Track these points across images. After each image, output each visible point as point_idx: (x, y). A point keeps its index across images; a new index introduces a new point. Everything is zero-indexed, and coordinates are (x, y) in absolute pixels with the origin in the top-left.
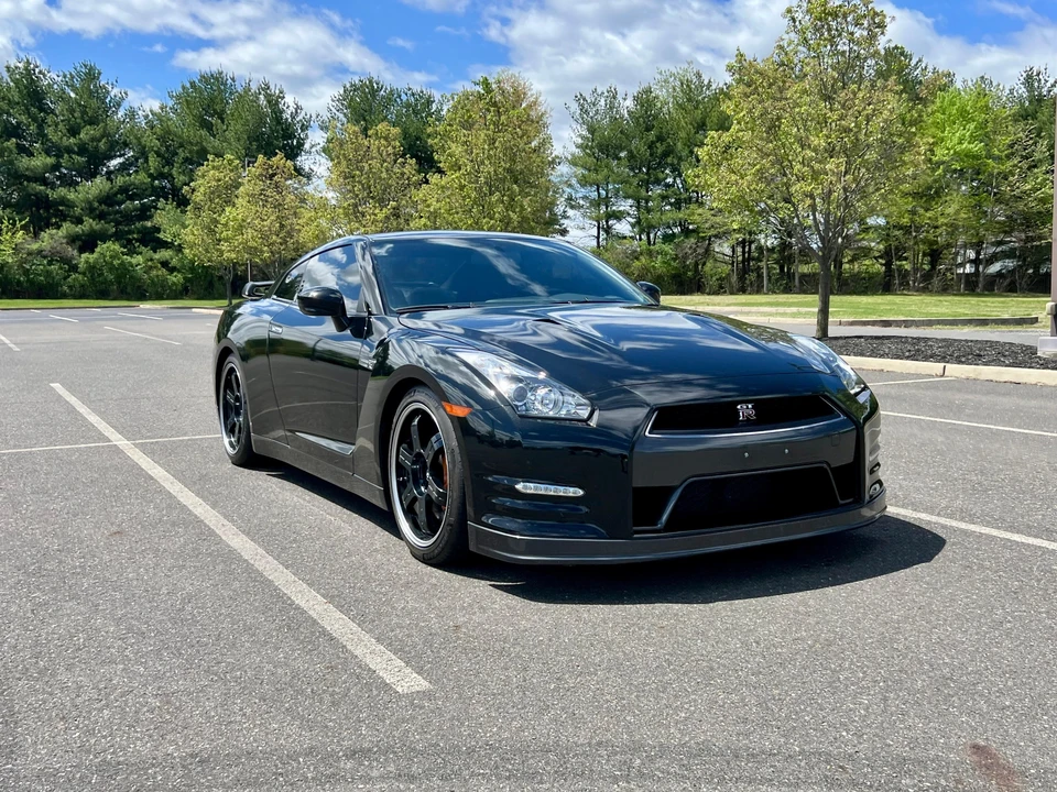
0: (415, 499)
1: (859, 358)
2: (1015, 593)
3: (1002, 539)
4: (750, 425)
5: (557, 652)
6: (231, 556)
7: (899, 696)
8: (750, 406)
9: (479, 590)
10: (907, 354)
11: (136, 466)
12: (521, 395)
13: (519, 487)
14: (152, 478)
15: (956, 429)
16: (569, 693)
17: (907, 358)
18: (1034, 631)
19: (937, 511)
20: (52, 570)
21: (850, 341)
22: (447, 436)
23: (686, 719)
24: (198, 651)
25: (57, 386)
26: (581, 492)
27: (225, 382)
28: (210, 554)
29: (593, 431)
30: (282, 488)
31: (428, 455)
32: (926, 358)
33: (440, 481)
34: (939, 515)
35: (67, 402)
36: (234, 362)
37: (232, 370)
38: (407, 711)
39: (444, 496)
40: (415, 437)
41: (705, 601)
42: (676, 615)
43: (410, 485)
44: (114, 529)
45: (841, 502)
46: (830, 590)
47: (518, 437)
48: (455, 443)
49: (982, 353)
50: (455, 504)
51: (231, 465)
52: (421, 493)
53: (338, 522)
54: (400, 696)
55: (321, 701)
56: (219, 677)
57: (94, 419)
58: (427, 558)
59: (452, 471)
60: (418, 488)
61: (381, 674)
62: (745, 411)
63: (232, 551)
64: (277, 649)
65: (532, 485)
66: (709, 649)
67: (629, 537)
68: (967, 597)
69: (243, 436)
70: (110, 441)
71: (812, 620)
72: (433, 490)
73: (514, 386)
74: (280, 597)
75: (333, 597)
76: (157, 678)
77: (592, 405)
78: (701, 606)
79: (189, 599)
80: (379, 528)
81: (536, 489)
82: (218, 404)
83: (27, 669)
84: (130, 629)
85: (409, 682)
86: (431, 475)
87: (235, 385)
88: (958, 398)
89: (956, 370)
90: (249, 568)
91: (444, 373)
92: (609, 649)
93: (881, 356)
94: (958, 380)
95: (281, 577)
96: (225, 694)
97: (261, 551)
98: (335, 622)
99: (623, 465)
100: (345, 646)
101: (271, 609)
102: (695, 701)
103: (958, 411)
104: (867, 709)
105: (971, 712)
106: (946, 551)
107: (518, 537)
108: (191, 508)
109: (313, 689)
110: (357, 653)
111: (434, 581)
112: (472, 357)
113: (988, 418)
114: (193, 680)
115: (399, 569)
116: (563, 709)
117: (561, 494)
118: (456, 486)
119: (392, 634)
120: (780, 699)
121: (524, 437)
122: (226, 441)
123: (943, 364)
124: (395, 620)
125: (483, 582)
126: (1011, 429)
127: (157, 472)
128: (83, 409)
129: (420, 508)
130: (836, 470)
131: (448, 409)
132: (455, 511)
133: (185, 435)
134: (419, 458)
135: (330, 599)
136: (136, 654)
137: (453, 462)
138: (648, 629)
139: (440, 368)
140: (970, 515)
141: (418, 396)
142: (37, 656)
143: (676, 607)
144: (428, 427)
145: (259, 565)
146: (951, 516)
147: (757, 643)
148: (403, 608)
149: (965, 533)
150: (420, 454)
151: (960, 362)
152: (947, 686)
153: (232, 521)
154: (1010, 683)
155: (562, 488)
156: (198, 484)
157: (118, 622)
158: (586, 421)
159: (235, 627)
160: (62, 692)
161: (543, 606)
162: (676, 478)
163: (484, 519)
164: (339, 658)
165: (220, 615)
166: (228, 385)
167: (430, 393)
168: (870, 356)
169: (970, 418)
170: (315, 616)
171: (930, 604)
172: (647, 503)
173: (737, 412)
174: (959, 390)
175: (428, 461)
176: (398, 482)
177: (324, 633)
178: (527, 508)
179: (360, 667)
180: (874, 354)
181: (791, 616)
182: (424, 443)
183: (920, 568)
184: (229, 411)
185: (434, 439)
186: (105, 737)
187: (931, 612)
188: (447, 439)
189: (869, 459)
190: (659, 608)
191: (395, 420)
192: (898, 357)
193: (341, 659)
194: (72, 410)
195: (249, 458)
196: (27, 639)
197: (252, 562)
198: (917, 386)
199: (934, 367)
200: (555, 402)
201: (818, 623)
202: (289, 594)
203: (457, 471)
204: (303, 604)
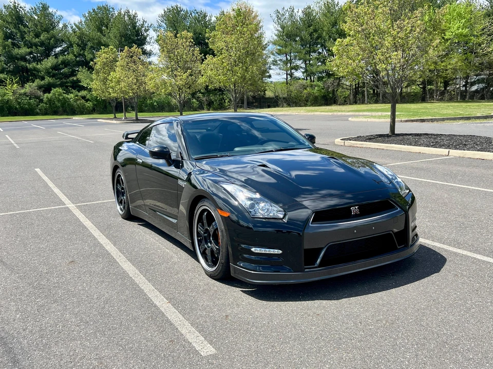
0: (206, 249)
1: (409, 147)
2: (477, 290)
3: (472, 258)
4: (357, 217)
5: (271, 330)
6: (124, 275)
7: (423, 353)
8: (357, 207)
9: (235, 293)
10: (432, 144)
11: (78, 220)
12: (252, 206)
13: (253, 249)
14: (86, 228)
15: (453, 189)
16: (277, 355)
17: (432, 146)
18: (484, 314)
19: (443, 240)
20: (45, 285)
21: (405, 137)
22: (219, 223)
24: (112, 332)
25: (38, 170)
26: (280, 252)
27: (116, 180)
28: (115, 274)
30: (145, 233)
31: (211, 230)
32: (440, 147)
33: (217, 243)
34: (443, 243)
35: (44, 180)
36: (120, 172)
37: (119, 176)
38: (206, 366)
39: (218, 250)
40: (205, 221)
41: (338, 299)
42: (324, 307)
43: (203, 242)
44: (70, 260)
45: (398, 247)
46: (393, 290)
47: (251, 226)
48: (223, 227)
49: (467, 143)
50: (224, 254)
51: (121, 219)
52: (209, 247)
53: (171, 253)
54: (203, 358)
55: (168, 361)
56: (122, 347)
57: (56, 190)
58: (212, 276)
59: (222, 240)
60: (207, 244)
61: (194, 345)
62: (354, 210)
63: (124, 272)
64: (147, 331)
65: (258, 249)
66: (339, 327)
67: (303, 271)
68: (455, 294)
69: (126, 207)
70: (65, 205)
71: (385, 309)
72: (215, 247)
73: (249, 202)
74: (148, 300)
75: (171, 298)
76: (96, 348)
77: (285, 211)
78: (335, 302)
79: (106, 302)
80: (190, 257)
81: (260, 250)
82: (114, 190)
83: (38, 344)
84: (81, 320)
85: (206, 349)
86: (213, 240)
87: (121, 182)
88: (455, 169)
89: (455, 153)
90: (133, 283)
91: (216, 192)
92: (295, 328)
93: (420, 145)
94: (455, 158)
95: (147, 287)
96: (126, 358)
97: (137, 271)
98: (173, 314)
99: (300, 237)
100: (177, 329)
101: (143, 307)
102: (333, 357)
103: (453, 177)
104: (408, 362)
105: (455, 362)
106: (447, 263)
107: (253, 272)
108: (104, 245)
109: (164, 354)
110: (183, 332)
111: (216, 289)
112: (230, 188)
114: (111, 350)
115: (200, 281)
116: (275, 363)
117: (272, 253)
118: (224, 246)
119: (198, 321)
120: (370, 356)
121: (253, 226)
122: (118, 207)
123: (448, 150)
124: (199, 313)
125: (237, 289)
126: (479, 189)
127: (88, 223)
128: (51, 185)
129: (208, 252)
130: (396, 234)
131: (220, 212)
132: (224, 258)
133: (99, 200)
134: (207, 231)
135: (170, 300)
136: (86, 334)
137: (223, 235)
138: (312, 316)
139: (214, 190)
140: (458, 243)
141: (206, 203)
142: (41, 337)
143: (325, 302)
144: (210, 219)
145: (137, 280)
146: (449, 244)
147: (360, 323)
148: (202, 305)
149: (456, 254)
150: (208, 229)
151: (456, 149)
152: (444, 347)
153: (123, 253)
154: (473, 345)
155: (272, 250)
156: (105, 229)
157: (76, 315)
158: (282, 219)
159: (128, 318)
160: (54, 358)
161: (265, 303)
162: (324, 245)
163: (238, 263)
164: (175, 335)
165: (121, 310)
166: (118, 182)
167: (211, 202)
168: (414, 145)
169: (461, 182)
170: (163, 310)
171: (438, 298)
172: (310, 257)
173: (351, 211)
174: (456, 165)
175: (211, 233)
176: (198, 240)
177: (168, 321)
178: (257, 259)
179: (184, 341)
180: (416, 144)
181: (376, 307)
182: (209, 225)
183: (434, 277)
184: (119, 193)
185: (214, 224)
187: (439, 303)
188: (220, 225)
189: (412, 225)
190: (317, 303)
191: (195, 212)
192: (428, 146)
193: (177, 338)
194: (46, 185)
195: (129, 216)
196: (37, 326)
197: (134, 278)
198: (436, 162)
199: (444, 151)
200: (267, 210)
201: (388, 310)
202: (151, 298)
203: (224, 240)
204: (158, 304)
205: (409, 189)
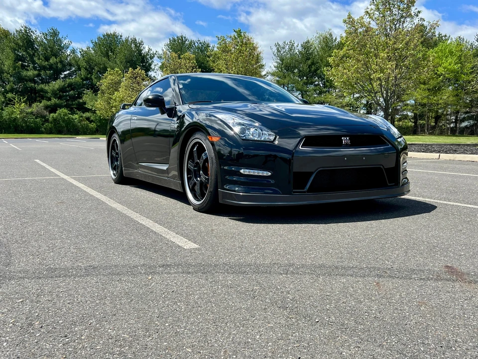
0: (195, 184)
3: (463, 206)
4: (347, 146)
5: (257, 237)
6: (112, 209)
7: (413, 251)
8: (348, 138)
9: (223, 220)
10: (423, 150)
11: (71, 184)
12: (243, 131)
13: (242, 171)
14: (78, 187)
16: (262, 249)
17: (423, 152)
19: (434, 198)
22: (209, 152)
24: (95, 236)
25: (37, 161)
26: (269, 174)
27: (111, 147)
28: (103, 209)
29: (276, 146)
30: (136, 190)
31: (201, 162)
32: (431, 152)
33: (206, 173)
35: (42, 165)
36: (116, 137)
37: (115, 140)
38: (188, 254)
39: (208, 179)
40: (195, 155)
42: (312, 227)
43: (193, 178)
45: (389, 184)
48: (213, 155)
49: (457, 150)
50: (213, 183)
51: (114, 184)
52: (198, 181)
53: (161, 200)
54: (185, 250)
55: (149, 251)
56: (104, 244)
58: (200, 209)
59: (212, 168)
60: (196, 178)
61: (177, 243)
62: (345, 140)
64: (131, 236)
66: (326, 237)
67: (293, 195)
68: (446, 223)
69: (119, 170)
70: (60, 176)
71: (374, 229)
72: (203, 178)
73: (240, 127)
74: (132, 220)
76: (75, 244)
77: (275, 135)
78: (324, 225)
79: (91, 221)
80: (179, 202)
81: (249, 172)
82: (108, 157)
83: (17, 241)
84: (64, 230)
85: (190, 245)
86: (202, 171)
87: (116, 147)
88: (445, 166)
89: (444, 156)
90: (120, 213)
92: (281, 237)
94: (446, 161)
95: (135, 216)
96: (106, 249)
97: (126, 208)
98: (158, 228)
100: (161, 235)
101: (129, 224)
102: (319, 252)
104: (397, 255)
105: (446, 256)
106: (437, 210)
107: (241, 194)
108: (95, 195)
109: (146, 247)
110: (167, 237)
111: (203, 217)
112: (222, 116)
114: (92, 244)
115: (187, 213)
116: (259, 254)
117: (261, 174)
118: (213, 174)
119: (183, 232)
120: (358, 252)
121: (245, 150)
122: (112, 172)
123: (439, 154)
124: (185, 228)
125: (225, 217)
126: (469, 175)
127: (80, 185)
128: (48, 167)
129: (197, 188)
130: (387, 170)
131: (210, 139)
132: (213, 186)
133: (94, 175)
134: (197, 164)
135: (156, 222)
136: (67, 237)
137: (212, 163)
138: (299, 231)
139: (208, 123)
140: (449, 199)
141: (197, 136)
142: (22, 237)
144: (201, 149)
145: (124, 212)
146: (440, 200)
147: (348, 235)
148: (188, 224)
149: (446, 204)
150: (198, 162)
151: (447, 153)
152: (435, 249)
153: (113, 199)
154: (464, 248)
155: (261, 172)
156: (98, 188)
157: (59, 228)
158: (272, 142)
159: (112, 229)
160: (33, 248)
161: (252, 224)
162: (313, 168)
163: (225, 187)
164: (158, 238)
165: (106, 226)
166: (113, 148)
167: (202, 134)
170: (148, 226)
172: (300, 180)
173: (342, 140)
175: (201, 165)
176: (188, 178)
177: (152, 231)
178: (246, 181)
179: (168, 241)
181: (365, 228)
182: (199, 157)
183: (424, 215)
184: (113, 160)
185: (203, 154)
186: (51, 261)
187: (429, 227)
188: (209, 154)
189: (402, 167)
192: (419, 152)
193: (161, 240)
195: (122, 180)
196: (18, 232)
197: (121, 211)
198: (427, 162)
200: (259, 135)
201: (377, 230)
202: (137, 220)
203: (214, 167)
204: (144, 223)
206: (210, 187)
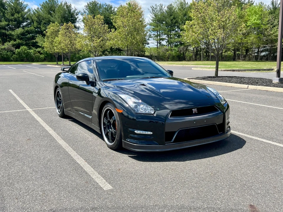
0: (108, 132)
1: (226, 83)
2: (263, 158)
3: (260, 141)
4: (196, 114)
5: (145, 177)
6: (60, 147)
7: (232, 190)
8: (196, 109)
9: (125, 157)
10: (238, 82)
11: (33, 117)
12: (136, 107)
13: (136, 132)
14: (38, 121)
15: (250, 106)
16: (148, 190)
17: (239, 83)
18: (267, 170)
19: (244, 132)
20: (12, 151)
21: (223, 78)
22: (116, 117)
23: (178, 197)
24: (52, 177)
25: (11, 91)
26: (152, 133)
27: (57, 95)
28: (54, 146)
29: (154, 117)
30: (73, 125)
31: (112, 121)
32: (243, 83)
33: (115, 128)
34: (244, 133)
35: (14, 96)
36: (59, 90)
37: (58, 92)
38: (106, 196)
39: (116, 132)
40: (108, 116)
41: (184, 161)
42: (176, 165)
43: (107, 128)
44: (28, 138)
45: (219, 133)
46: (216, 157)
47: (135, 118)
48: (119, 119)
49: (258, 82)
50: (119, 135)
51: (59, 117)
52: (110, 131)
53: (88, 136)
54: (104, 191)
55: (84, 193)
56: (57, 185)
57: (21, 102)
58: (111, 148)
59: (118, 126)
60: (109, 129)
61: (100, 184)
62: (195, 110)
63: (60, 145)
64: (72, 177)
65: (139, 131)
66: (185, 176)
67: (165, 145)
68: (251, 159)
69: (62, 109)
70: (26, 109)
71: (211, 167)
72: (112, 130)
73: (134, 105)
74: (73, 160)
75: (87, 160)
76: (41, 186)
77: (155, 110)
78: (182, 162)
79: (48, 161)
80: (99, 138)
81: (140, 132)
82: (55, 100)
83: (7, 183)
84: (33, 170)
85: (107, 187)
86: (112, 126)
87: (59, 96)
88: (251, 95)
89: (251, 87)
90: (65, 151)
91: (115, 99)
92: (159, 176)
93: (232, 83)
94: (252, 90)
95: (73, 154)
96: (59, 191)
97: (67, 145)
98: (88, 168)
99: (163, 125)
100: (90, 176)
101: (70, 164)
102: (180, 192)
103: (250, 99)
104: (224, 194)
105: (250, 195)
106: (246, 145)
107: (135, 145)
108: (48, 131)
109: (82, 189)
110: (93, 177)
111: (113, 155)
112: (123, 96)
113: (258, 102)
114: (50, 186)
115: (104, 151)
116: (147, 195)
117: (147, 133)
118: (119, 130)
119: (102, 171)
120: (202, 191)
121: (137, 118)
122: (57, 111)
123: (248, 85)
124: (103, 167)
125: (126, 155)
126: (265, 106)
127: (39, 119)
128: (18, 98)
129: (110, 135)
130: (217, 125)
131: (117, 110)
132: (119, 137)
133: (46, 107)
134: (109, 122)
135: (86, 160)
136: (35, 178)
137: (118, 124)
138: (169, 170)
139: (114, 98)
140: (253, 133)
141: (109, 106)
142: (9, 179)
143: (176, 162)
144: (111, 114)
145: (67, 150)
146: (248, 134)
147: (197, 174)
148: (105, 163)
149: (251, 139)
150: (110, 121)
151: (252, 85)
152: (244, 187)
153: (59, 135)
154: (260, 186)
155: (147, 132)
156: (50, 123)
157: (30, 168)
158: (153, 114)
159: (61, 169)
160: (16, 190)
161: (142, 162)
162: (176, 129)
163: (127, 140)
164: (89, 179)
165: (57, 165)
166: (58, 96)
167: (112, 105)
168: (229, 82)
169: (254, 102)
170: (82, 166)
171: (241, 162)
172: (169, 136)
173: (192, 111)
174: (252, 93)
175: (112, 123)
176: (104, 127)
177: (85, 171)
178: (138, 137)
179: (94, 182)
180: (230, 82)
181: (206, 165)
182: (111, 118)
183: (239, 150)
184: (58, 102)
185: (113, 117)
186: (28, 204)
187: (241, 164)
188: (117, 118)
189: (227, 121)
190: (172, 163)
191: (103, 111)
192: (236, 83)
193: (90, 180)
194: (15, 99)
195: (64, 116)
196: (6, 173)
197: (65, 149)
198: (241, 92)
199: (245, 86)
200: (145, 109)
201: (212, 167)
202: (75, 159)
203: (119, 126)
204: (79, 162)
205: (226, 101)
206: (117, 137)
